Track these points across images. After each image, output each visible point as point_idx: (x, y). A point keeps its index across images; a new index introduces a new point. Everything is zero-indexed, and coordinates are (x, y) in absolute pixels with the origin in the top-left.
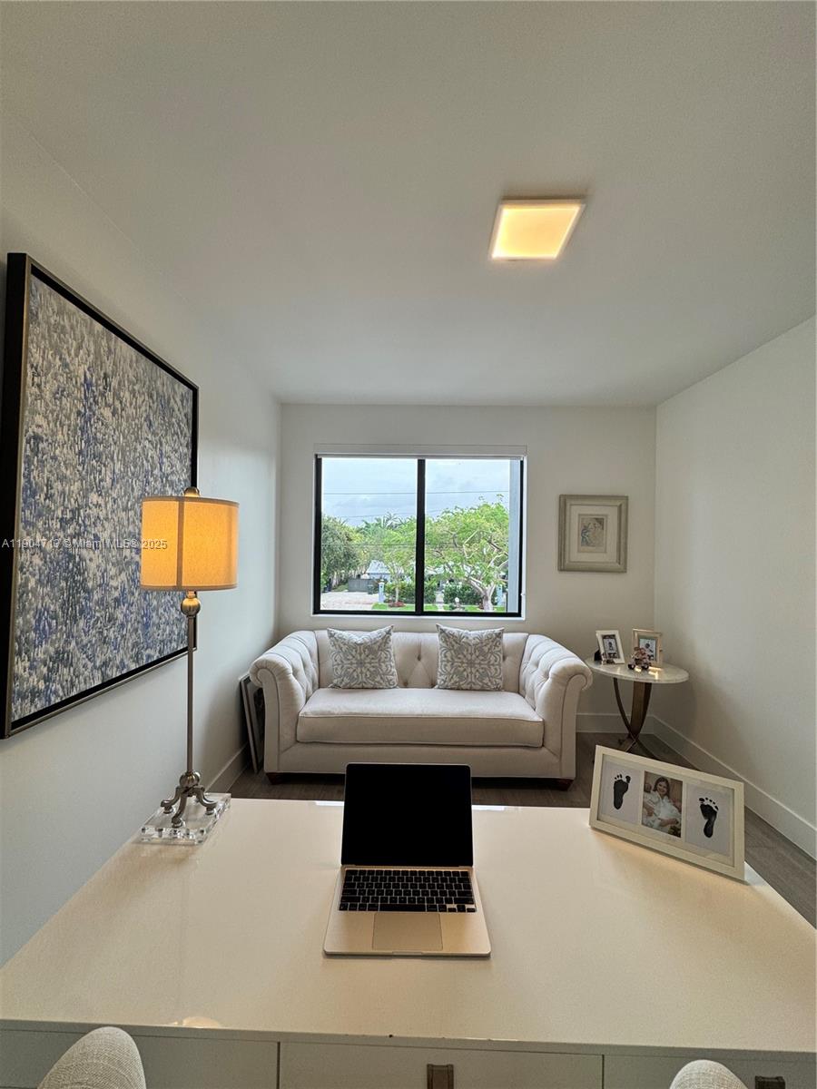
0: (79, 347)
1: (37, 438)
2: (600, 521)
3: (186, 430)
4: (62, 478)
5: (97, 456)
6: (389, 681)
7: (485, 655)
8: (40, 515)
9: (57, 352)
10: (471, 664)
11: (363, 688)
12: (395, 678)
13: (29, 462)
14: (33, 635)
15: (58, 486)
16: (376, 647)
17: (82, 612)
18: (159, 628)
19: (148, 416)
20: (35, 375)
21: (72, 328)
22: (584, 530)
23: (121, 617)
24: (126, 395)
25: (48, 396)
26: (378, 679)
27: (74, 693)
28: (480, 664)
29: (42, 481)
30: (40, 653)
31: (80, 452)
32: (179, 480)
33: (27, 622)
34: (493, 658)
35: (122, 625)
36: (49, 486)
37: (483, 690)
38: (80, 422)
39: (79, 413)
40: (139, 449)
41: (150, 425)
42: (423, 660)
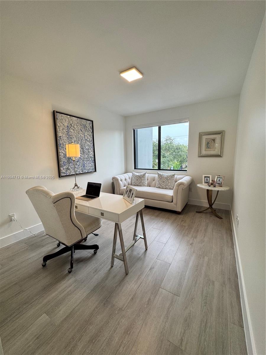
0: (65, 121)
1: (60, 137)
2: (214, 140)
3: (91, 130)
4: (65, 142)
5: (71, 138)
6: (144, 185)
7: (168, 180)
8: (62, 148)
9: (62, 123)
10: (164, 182)
11: (138, 186)
12: (146, 184)
13: (59, 140)
14: (63, 165)
15: (64, 143)
16: (141, 177)
17: (71, 162)
18: (87, 167)
19: (81, 129)
20: (59, 127)
21: (64, 118)
22: (208, 143)
23: (78, 164)
24: (76, 126)
25: (61, 130)
26: (141, 184)
27: (71, 174)
28: (166, 182)
29: (62, 143)
30: (64, 167)
31: (68, 138)
32: (90, 140)
33: (62, 163)
34: (170, 181)
35: (79, 165)
36: (63, 143)
37: (166, 189)
38: (67, 133)
39: (67, 132)
40: (79, 135)
41: (81, 131)
42: (155, 181)
